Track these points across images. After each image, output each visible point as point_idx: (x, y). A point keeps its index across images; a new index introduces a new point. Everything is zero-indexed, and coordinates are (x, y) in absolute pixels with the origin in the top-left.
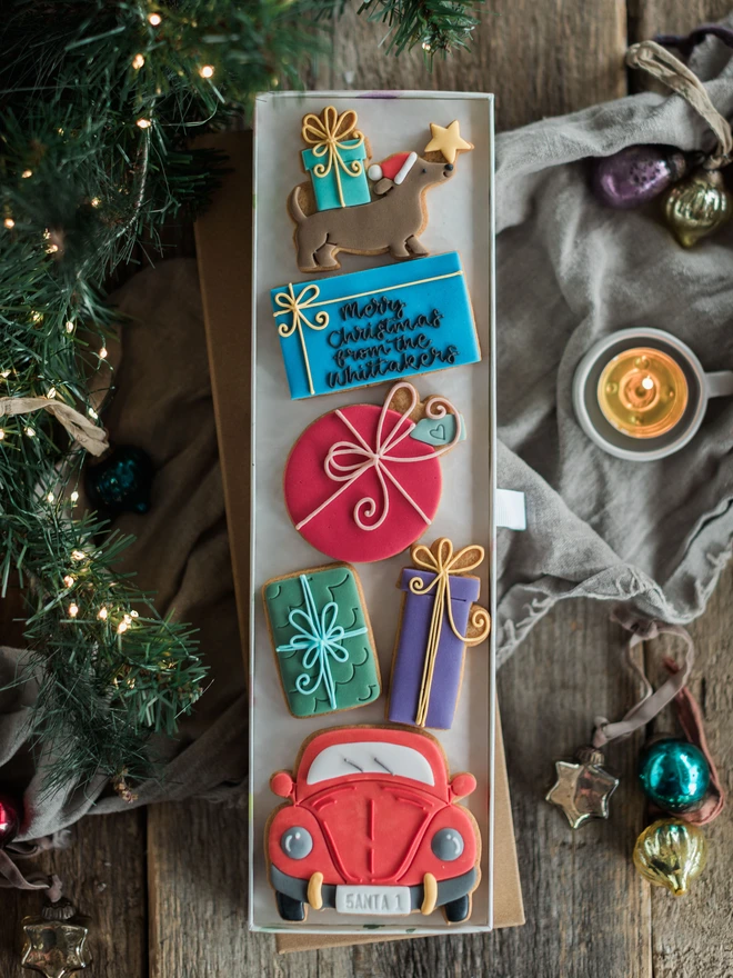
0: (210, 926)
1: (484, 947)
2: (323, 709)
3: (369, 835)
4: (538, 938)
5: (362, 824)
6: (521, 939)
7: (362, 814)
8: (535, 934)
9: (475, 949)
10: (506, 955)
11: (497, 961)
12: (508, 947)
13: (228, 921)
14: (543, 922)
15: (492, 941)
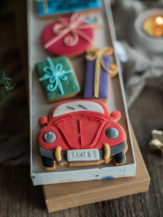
0: (18, 212)
1: (135, 208)
2: (59, 96)
3: (79, 132)
4: (157, 202)
5: (76, 128)
6: (150, 203)
7: (75, 125)
8: (156, 201)
9: (131, 210)
10: (145, 210)
11: (141, 213)
12: (145, 207)
13: (26, 210)
14: (158, 196)
15: (138, 205)
